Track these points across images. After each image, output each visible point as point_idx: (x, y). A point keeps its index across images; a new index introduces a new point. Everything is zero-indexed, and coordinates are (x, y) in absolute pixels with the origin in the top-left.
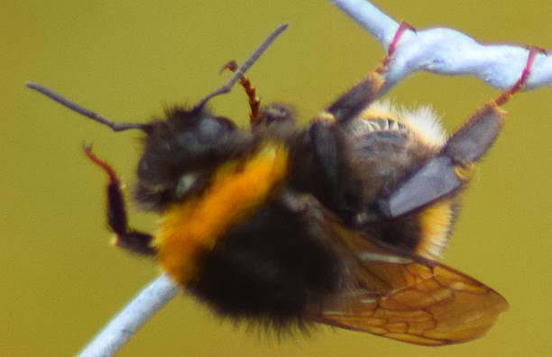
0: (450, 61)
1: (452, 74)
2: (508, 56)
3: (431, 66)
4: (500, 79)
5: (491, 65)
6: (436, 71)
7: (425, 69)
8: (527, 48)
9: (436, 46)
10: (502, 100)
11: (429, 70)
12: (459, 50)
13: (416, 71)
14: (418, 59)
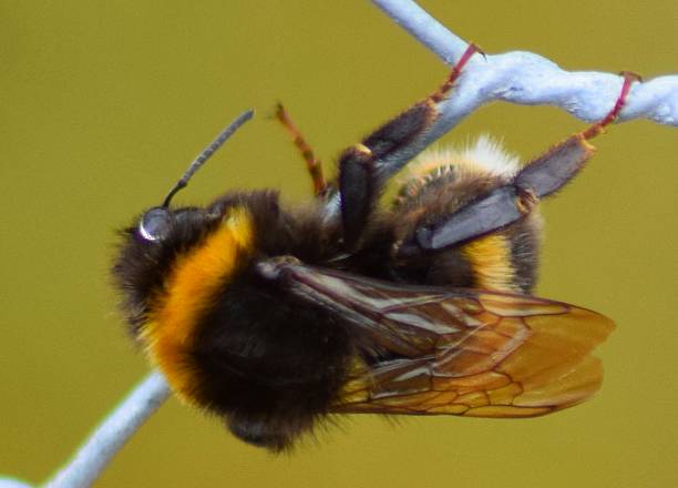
0: (529, 88)
1: (532, 103)
2: (597, 83)
3: (508, 95)
4: (587, 109)
5: (578, 93)
6: (512, 100)
7: (500, 97)
8: (621, 74)
9: (514, 72)
10: (591, 134)
11: (504, 99)
12: (539, 76)
13: (490, 100)
14: (493, 86)
